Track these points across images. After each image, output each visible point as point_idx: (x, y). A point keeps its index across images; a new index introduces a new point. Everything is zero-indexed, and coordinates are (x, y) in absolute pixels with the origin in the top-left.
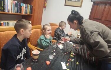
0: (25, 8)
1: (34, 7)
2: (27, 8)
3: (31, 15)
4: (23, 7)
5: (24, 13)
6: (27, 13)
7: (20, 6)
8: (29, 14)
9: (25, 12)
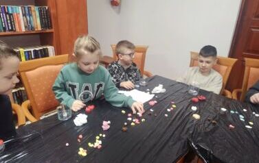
0: (24, 15)
1: (52, 11)
2: (30, 15)
3: (48, 31)
4: (18, 14)
5: (23, 30)
6: (33, 28)
7: (7, 13)
8: (40, 28)
9: (26, 27)
